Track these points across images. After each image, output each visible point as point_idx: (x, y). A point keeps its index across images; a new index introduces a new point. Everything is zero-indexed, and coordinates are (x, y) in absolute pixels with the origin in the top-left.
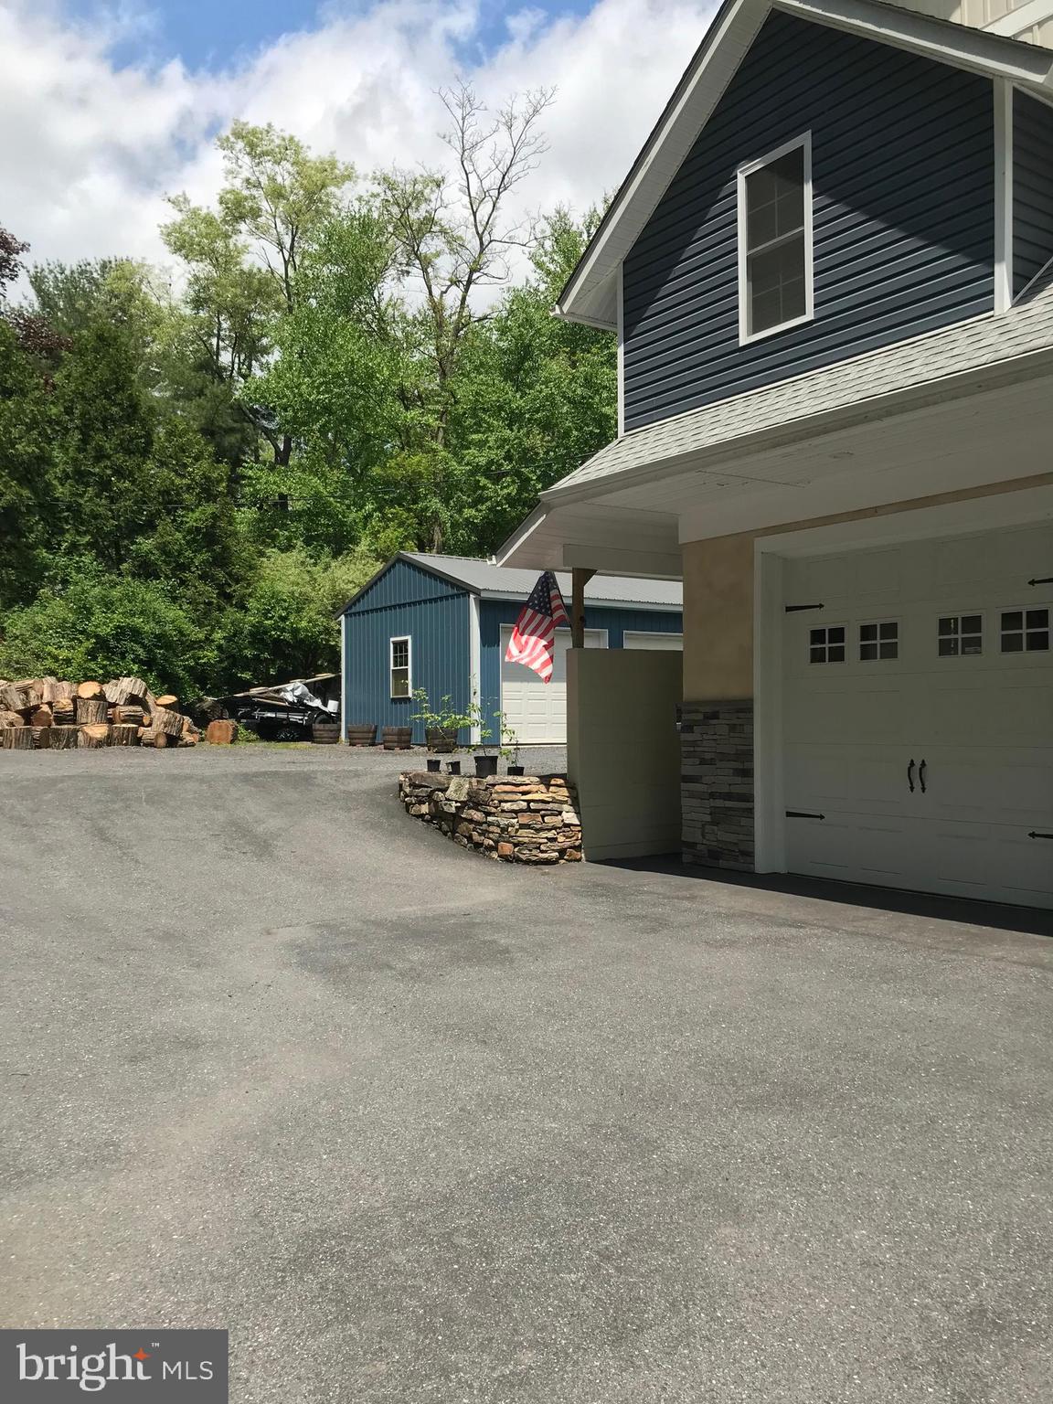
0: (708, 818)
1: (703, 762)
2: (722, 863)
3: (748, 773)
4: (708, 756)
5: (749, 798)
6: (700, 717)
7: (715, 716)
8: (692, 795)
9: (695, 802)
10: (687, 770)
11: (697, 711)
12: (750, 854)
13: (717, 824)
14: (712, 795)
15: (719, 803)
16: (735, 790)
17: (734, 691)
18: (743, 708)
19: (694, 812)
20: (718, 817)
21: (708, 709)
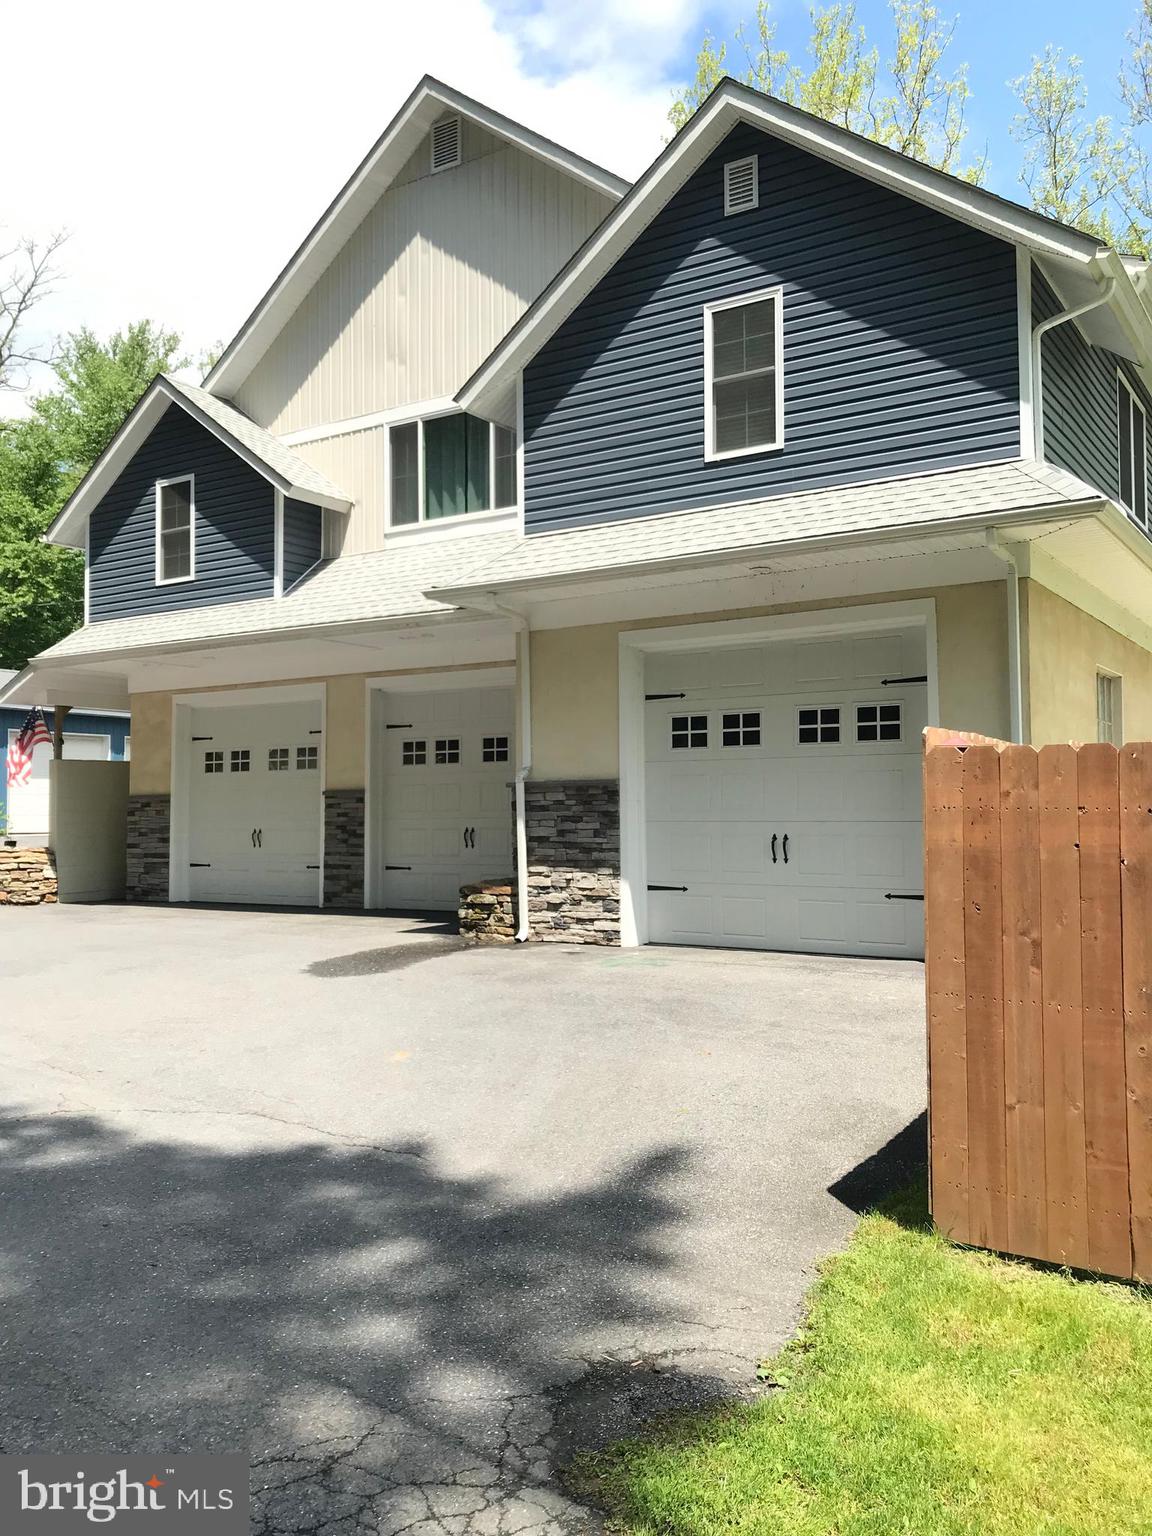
0: (142, 870)
1: (141, 834)
2: (150, 898)
3: (166, 840)
4: (143, 830)
5: (166, 856)
6: (139, 806)
7: (148, 805)
8: (134, 856)
9: (134, 861)
10: (130, 841)
11: (138, 802)
12: (166, 891)
13: (147, 873)
14: (146, 856)
15: (150, 860)
16: (158, 851)
17: (160, 789)
18: (164, 800)
19: (134, 866)
20: (149, 869)
21: (144, 801)
